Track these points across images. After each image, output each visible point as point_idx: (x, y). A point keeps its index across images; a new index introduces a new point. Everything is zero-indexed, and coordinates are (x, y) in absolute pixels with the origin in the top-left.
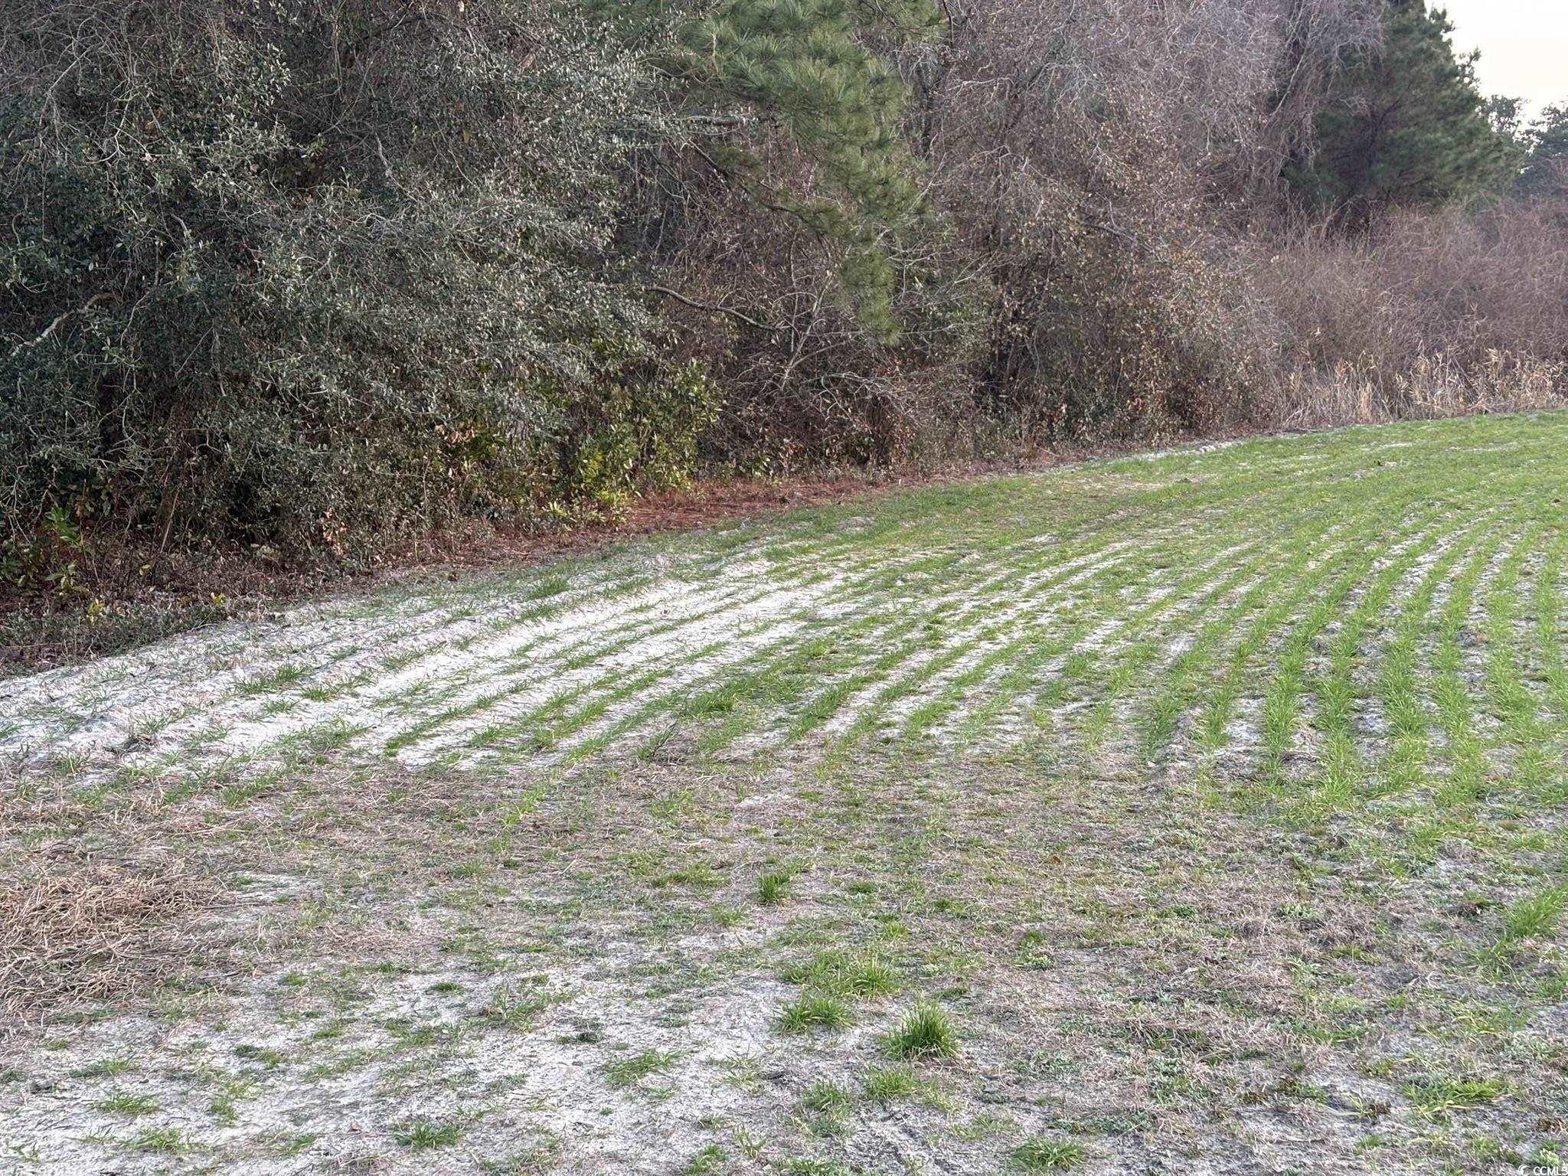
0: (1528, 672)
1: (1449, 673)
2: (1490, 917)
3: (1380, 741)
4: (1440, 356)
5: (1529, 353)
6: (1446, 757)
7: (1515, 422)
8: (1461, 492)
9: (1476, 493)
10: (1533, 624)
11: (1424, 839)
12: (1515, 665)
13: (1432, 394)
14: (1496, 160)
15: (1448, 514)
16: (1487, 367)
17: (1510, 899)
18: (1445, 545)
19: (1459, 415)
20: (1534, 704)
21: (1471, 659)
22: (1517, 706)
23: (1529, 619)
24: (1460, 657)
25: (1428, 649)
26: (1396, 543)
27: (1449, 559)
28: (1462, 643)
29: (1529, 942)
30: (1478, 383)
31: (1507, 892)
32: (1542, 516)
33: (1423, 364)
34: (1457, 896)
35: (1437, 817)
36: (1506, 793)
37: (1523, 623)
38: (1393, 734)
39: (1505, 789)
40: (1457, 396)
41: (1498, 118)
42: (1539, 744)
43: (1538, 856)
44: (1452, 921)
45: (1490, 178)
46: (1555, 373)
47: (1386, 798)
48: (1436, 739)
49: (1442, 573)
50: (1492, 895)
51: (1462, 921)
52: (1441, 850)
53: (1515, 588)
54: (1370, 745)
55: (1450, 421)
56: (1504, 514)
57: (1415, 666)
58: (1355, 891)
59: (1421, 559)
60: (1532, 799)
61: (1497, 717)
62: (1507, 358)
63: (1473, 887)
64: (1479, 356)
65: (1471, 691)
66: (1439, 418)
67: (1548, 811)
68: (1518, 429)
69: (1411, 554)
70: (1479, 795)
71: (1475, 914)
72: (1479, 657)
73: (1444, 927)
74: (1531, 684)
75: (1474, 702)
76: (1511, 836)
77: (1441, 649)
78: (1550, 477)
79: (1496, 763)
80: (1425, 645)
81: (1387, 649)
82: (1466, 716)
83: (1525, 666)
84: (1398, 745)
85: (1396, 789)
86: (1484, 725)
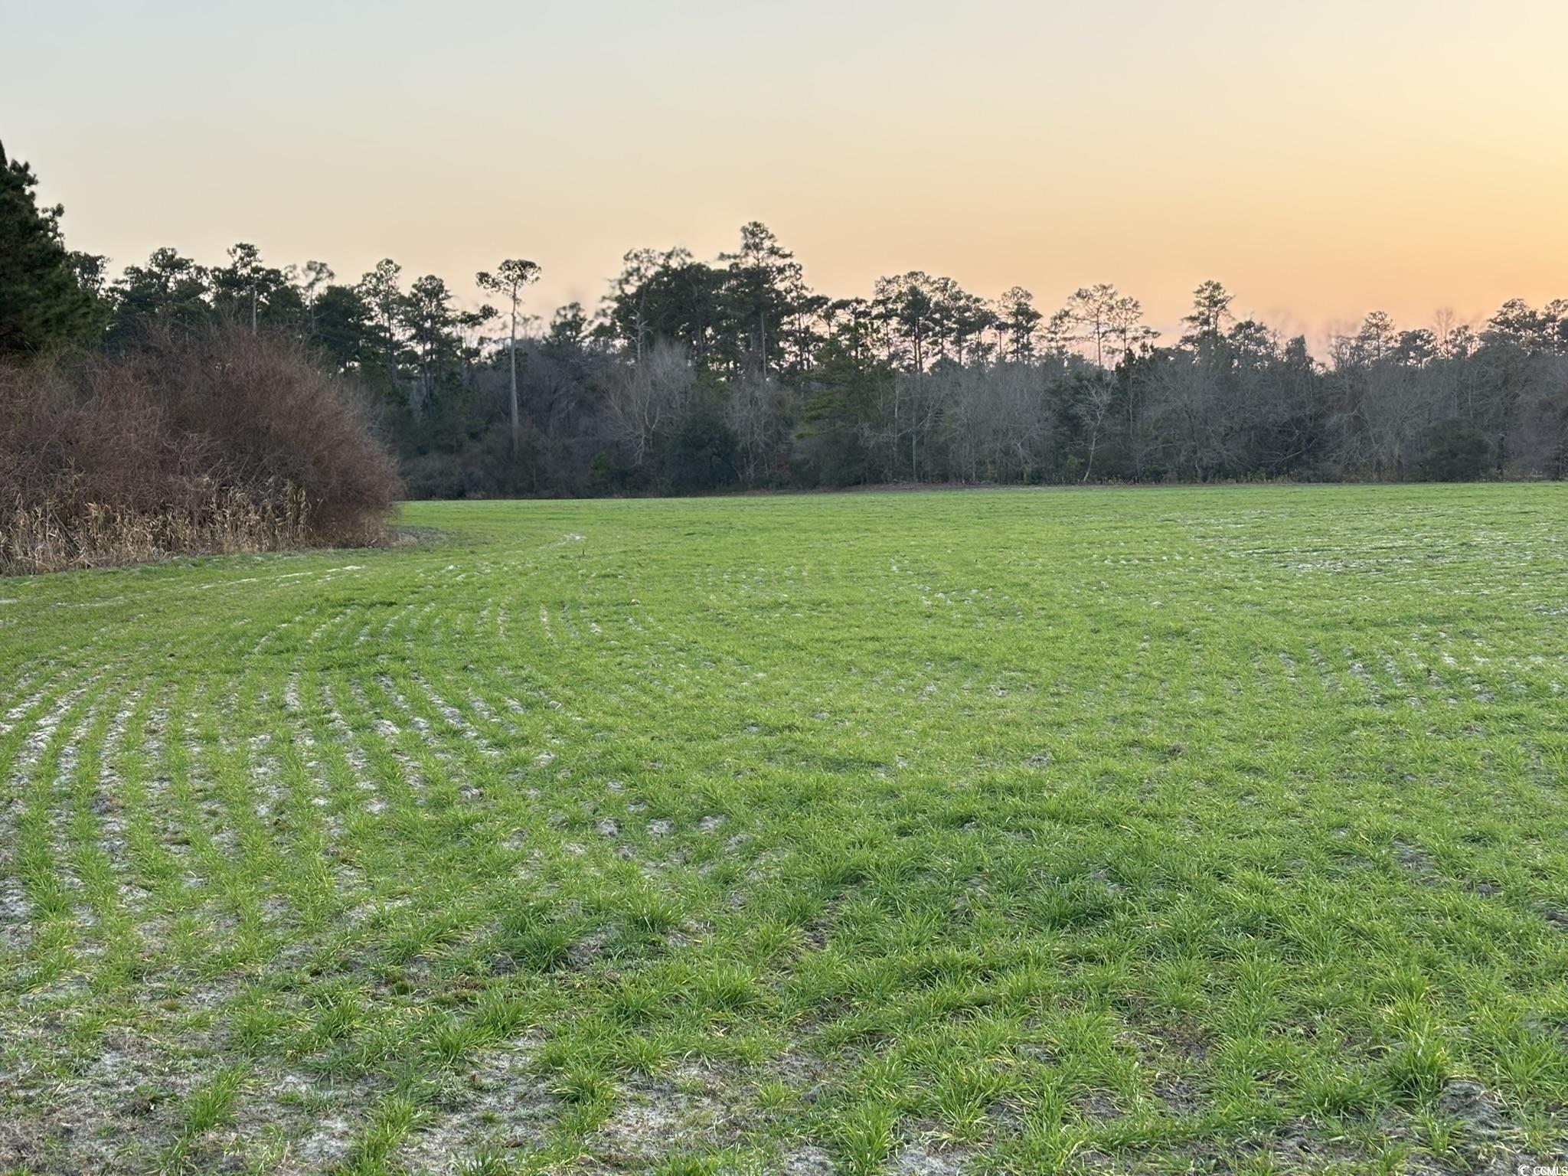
0: (167, 836)
1: (87, 843)
2: (165, 1112)
3: (24, 927)
4: (39, 511)
5: (128, 507)
6: (96, 936)
7: (118, 576)
8: (74, 649)
9: (89, 650)
10: (166, 784)
11: (86, 1033)
12: (155, 830)
13: (33, 549)
14: (85, 315)
15: (64, 673)
16: (87, 521)
17: (183, 1087)
18: (64, 706)
19: (61, 570)
20: (179, 870)
21: (108, 827)
22: (163, 874)
23: (161, 779)
24: (97, 825)
25: (62, 819)
26: (14, 706)
27: (71, 720)
28: (96, 810)
29: (212, 1136)
30: (79, 537)
31: (179, 1081)
32: (159, 671)
33: (22, 518)
34: (126, 1093)
35: (96, 1006)
36: (165, 970)
37: (156, 784)
38: (38, 916)
39: (162, 966)
40: (59, 551)
41: (82, 275)
42: (191, 912)
43: (205, 1035)
44: (127, 1122)
45: (80, 334)
46: (154, 527)
47: (37, 991)
48: (83, 918)
49: (67, 736)
50: (164, 1085)
51: (137, 1122)
52: (105, 1043)
53: (143, 748)
54: (14, 932)
55: (53, 576)
56: (120, 669)
57: (51, 839)
58: (17, 1103)
59: (42, 722)
60: (191, 974)
61: (143, 887)
62: (107, 512)
63: (143, 1081)
64: (78, 510)
65: (113, 862)
66: (41, 573)
67: (208, 985)
68: (123, 583)
69: (31, 717)
70: (136, 974)
71: (148, 1110)
72: (117, 824)
73: (119, 1131)
74: (173, 848)
75: (118, 873)
76: (174, 1017)
77: (76, 819)
78: (162, 630)
79: (148, 937)
80: (59, 815)
81: (19, 823)
82: (113, 890)
83: (165, 830)
84: (44, 928)
85: (48, 979)
86: (131, 896)
